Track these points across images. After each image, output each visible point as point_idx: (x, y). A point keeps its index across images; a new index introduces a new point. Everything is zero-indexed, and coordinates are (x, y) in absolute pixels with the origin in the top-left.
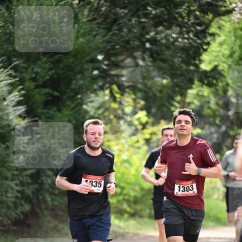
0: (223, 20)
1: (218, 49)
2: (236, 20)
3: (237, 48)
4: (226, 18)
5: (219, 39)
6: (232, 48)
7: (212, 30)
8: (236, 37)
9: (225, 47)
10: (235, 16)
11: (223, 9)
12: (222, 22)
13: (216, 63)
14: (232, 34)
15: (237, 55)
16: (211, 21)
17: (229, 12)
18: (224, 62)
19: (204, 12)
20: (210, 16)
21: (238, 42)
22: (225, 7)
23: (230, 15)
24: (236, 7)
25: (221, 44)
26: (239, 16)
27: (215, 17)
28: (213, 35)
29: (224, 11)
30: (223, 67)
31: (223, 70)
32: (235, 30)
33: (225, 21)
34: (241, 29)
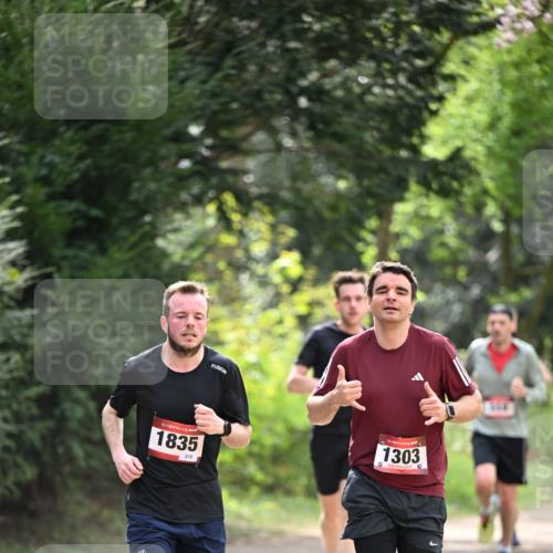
0: (475, 45)
1: (463, 111)
2: (505, 45)
3: (505, 109)
4: (480, 40)
5: (465, 89)
6: (495, 108)
7: (450, 67)
8: (504, 83)
9: (478, 105)
10: (502, 36)
11: (475, 19)
12: (473, 50)
13: (458, 143)
14: (495, 76)
15: (506, 123)
16: (447, 47)
17: (488, 26)
18: (477, 140)
19: (431, 25)
20: (445, 36)
21: (509, 96)
22: (478, 14)
23: (490, 34)
24: (503, 15)
25: (470, 100)
26: (510, 35)
27: (455, 37)
28: (451, 78)
29: (476, 24)
30: (475, 151)
31: (474, 159)
32: (502, 67)
33: (480, 48)
34: (517, 65)
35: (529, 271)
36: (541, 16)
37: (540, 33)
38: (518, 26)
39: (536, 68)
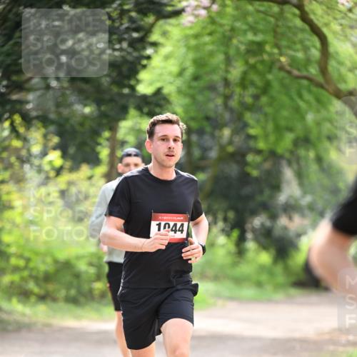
0: (170, 24)
1: (162, 64)
2: (189, 25)
3: (188, 64)
4: (173, 21)
5: (164, 51)
6: (182, 64)
7: (155, 37)
8: (188, 48)
9: (172, 61)
10: (186, 19)
11: (169, 9)
12: (168, 28)
13: (158, 85)
14: (182, 44)
15: (190, 71)
16: (152, 25)
17: (178, 13)
18: (171, 83)
19: (143, 12)
20: (151, 19)
21: (191, 56)
22: (173, 6)
23: (179, 18)
24: (187, 6)
25: (167, 58)
26: (191, 18)
27: (157, 20)
28: (155, 45)
29: (170, 11)
30: (169, 90)
31: (169, 94)
32: (187, 37)
33: (173, 25)
34: (196, 36)
35: (203, 163)
36: (210, 7)
37: (210, 17)
38: (196, 12)
39: (207, 39)
